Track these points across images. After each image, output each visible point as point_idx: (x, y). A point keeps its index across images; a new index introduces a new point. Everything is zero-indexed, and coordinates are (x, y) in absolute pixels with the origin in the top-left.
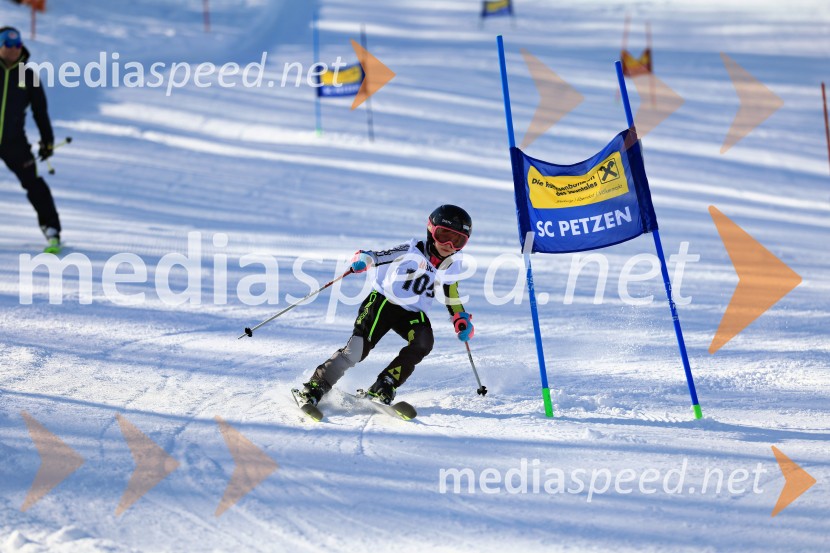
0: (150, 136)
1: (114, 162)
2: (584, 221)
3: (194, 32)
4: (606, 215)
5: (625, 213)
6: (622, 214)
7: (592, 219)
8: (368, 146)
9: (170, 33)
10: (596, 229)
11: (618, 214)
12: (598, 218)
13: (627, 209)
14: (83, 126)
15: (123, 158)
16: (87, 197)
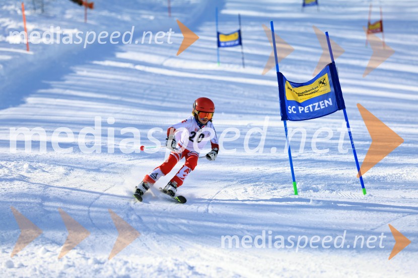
0: (138, 67)
1: (120, 80)
2: (310, 106)
3: (163, 17)
4: (321, 103)
5: (329, 101)
6: (327, 102)
7: (314, 104)
8: (242, 70)
9: (152, 18)
10: (316, 109)
11: (326, 102)
12: (317, 104)
13: (330, 99)
14: (107, 63)
15: (124, 78)
16: (105, 96)
